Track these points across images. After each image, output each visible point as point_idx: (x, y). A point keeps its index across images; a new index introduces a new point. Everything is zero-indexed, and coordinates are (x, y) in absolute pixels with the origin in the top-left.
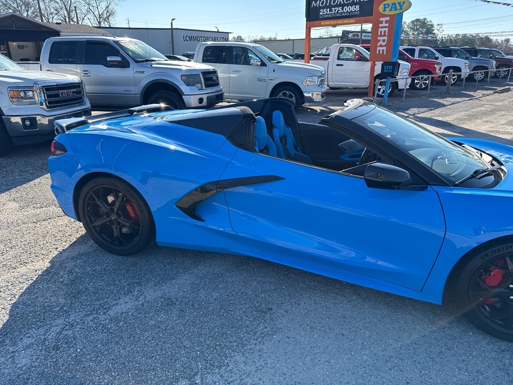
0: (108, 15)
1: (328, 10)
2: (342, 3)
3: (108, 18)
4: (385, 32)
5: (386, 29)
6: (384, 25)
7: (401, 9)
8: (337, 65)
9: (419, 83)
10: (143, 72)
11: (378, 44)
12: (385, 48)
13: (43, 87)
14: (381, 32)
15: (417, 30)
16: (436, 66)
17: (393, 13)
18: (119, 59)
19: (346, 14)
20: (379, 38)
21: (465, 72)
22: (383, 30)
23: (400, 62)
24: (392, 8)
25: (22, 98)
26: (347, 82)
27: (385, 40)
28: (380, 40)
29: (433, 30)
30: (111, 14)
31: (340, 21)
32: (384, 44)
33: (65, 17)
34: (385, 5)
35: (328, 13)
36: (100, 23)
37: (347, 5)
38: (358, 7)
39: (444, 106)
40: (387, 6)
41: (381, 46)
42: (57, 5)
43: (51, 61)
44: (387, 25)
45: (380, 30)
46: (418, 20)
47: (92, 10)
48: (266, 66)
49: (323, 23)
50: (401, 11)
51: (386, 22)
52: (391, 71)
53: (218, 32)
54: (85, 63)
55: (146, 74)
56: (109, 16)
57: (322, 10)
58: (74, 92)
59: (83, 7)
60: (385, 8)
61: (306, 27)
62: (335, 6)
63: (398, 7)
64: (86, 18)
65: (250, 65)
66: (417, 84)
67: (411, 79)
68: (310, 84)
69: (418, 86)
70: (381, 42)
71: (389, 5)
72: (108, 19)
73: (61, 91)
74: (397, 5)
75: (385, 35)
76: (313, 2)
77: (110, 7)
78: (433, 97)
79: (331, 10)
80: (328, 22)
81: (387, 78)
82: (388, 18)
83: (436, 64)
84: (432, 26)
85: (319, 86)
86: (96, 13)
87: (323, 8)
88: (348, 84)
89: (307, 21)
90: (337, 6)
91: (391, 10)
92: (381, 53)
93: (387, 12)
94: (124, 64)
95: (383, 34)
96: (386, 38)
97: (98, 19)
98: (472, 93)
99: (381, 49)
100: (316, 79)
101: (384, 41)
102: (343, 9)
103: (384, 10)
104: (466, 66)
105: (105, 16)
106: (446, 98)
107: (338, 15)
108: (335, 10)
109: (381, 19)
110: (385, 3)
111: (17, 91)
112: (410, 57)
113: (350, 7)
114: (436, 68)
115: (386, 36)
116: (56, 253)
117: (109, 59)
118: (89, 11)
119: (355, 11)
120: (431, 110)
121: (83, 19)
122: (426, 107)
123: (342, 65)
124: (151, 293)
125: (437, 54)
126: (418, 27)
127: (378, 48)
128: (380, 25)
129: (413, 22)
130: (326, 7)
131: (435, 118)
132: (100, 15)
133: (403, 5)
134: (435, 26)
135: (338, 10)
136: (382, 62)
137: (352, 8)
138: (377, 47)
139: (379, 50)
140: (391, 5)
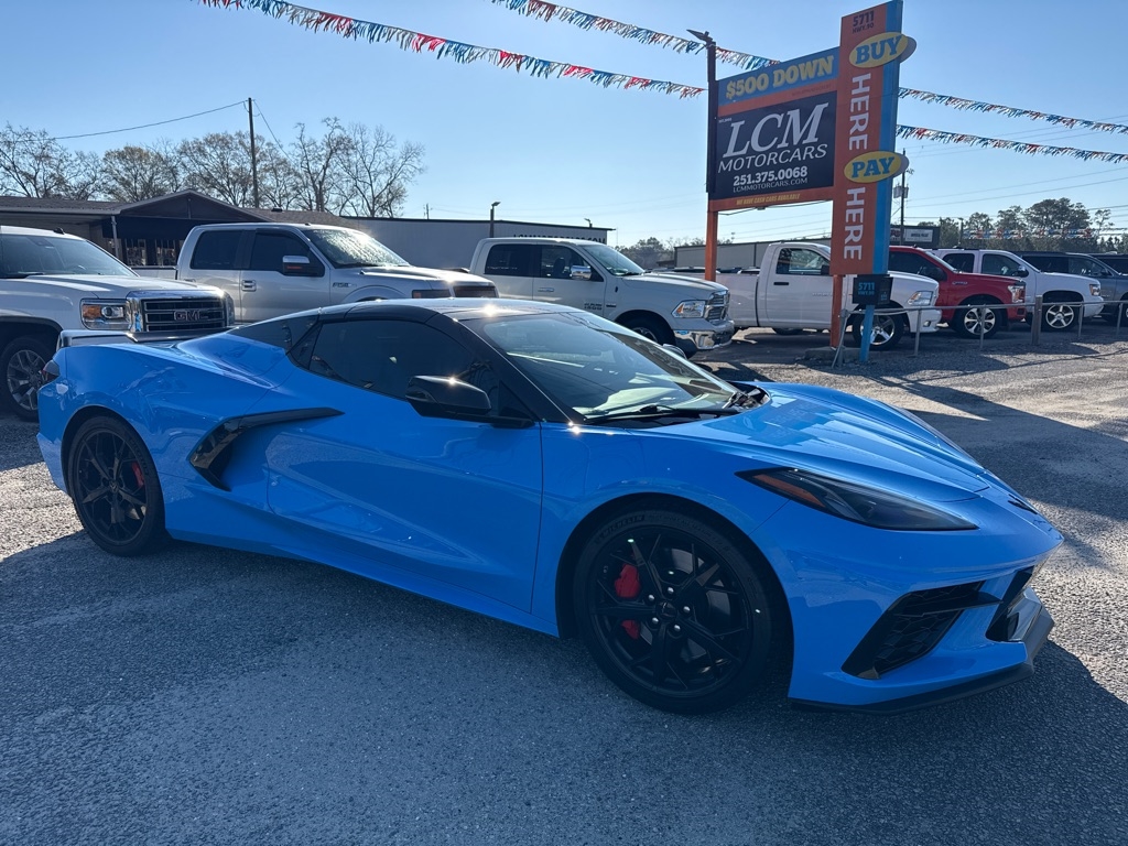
0: (390, 197)
1: (749, 176)
2: (775, 163)
3: (389, 202)
4: (858, 215)
5: (861, 211)
6: (856, 202)
7: (886, 171)
8: (776, 284)
9: (974, 323)
10: (346, 285)
11: (847, 241)
12: (859, 248)
13: (143, 301)
14: (851, 215)
15: (1048, 222)
16: (1010, 288)
17: (872, 178)
18: (305, 260)
19: (782, 184)
20: (847, 228)
21: (1093, 303)
22: (854, 212)
23: (892, 274)
24: (869, 169)
25: (103, 317)
26: (798, 318)
27: (859, 231)
28: (849, 232)
29: (1087, 224)
30: (396, 195)
31: (772, 198)
32: (857, 239)
33: (311, 201)
34: (855, 165)
35: (749, 182)
36: (373, 212)
37: (785, 167)
38: (804, 170)
39: (1005, 366)
40: (859, 166)
41: (851, 243)
42: (298, 180)
43: (193, 266)
44: (862, 202)
45: (848, 212)
46: (1048, 203)
47: (362, 189)
48: (602, 280)
49: (739, 202)
50: (887, 175)
51: (860, 197)
52: (872, 293)
53: (591, 228)
54: (250, 269)
55: (351, 288)
56: (392, 200)
57: (737, 177)
58: (202, 314)
59: (345, 185)
60: (856, 170)
61: (709, 211)
62: (760, 170)
63: (881, 168)
64: (348, 203)
65: (570, 278)
66: (970, 325)
67: (939, 312)
68: (688, 315)
69: (972, 330)
70: (851, 236)
71: (863, 165)
72: (389, 205)
73: (177, 310)
74: (879, 164)
75: (858, 223)
76: (722, 163)
77: (396, 183)
78: (993, 352)
79: (754, 178)
80: (749, 201)
81: (867, 307)
82: (863, 190)
83: (1011, 285)
84: (1084, 215)
85: (707, 319)
86: (369, 193)
87: (740, 173)
88: (801, 321)
89: (709, 199)
90: (766, 168)
91: (867, 174)
92: (852, 257)
93: (861, 178)
94: (314, 270)
95: (854, 220)
96: (860, 228)
97: (371, 205)
98: (1093, 347)
99: (852, 249)
100: (700, 306)
101: (856, 233)
102: (776, 175)
103: (855, 175)
104: (1095, 291)
105: (384, 200)
106: (1024, 353)
107: (767, 185)
108: (762, 177)
109: (850, 192)
110: (855, 160)
111: (93, 306)
112: (952, 269)
113: (790, 169)
114: (1010, 294)
115: (860, 224)
116: (26, 547)
117: (285, 260)
118: (355, 191)
119: (800, 177)
120: (966, 374)
121: (343, 206)
122: (957, 369)
123: (787, 284)
124: (122, 606)
125: (1024, 266)
126: (1050, 217)
127: (847, 248)
128: (849, 203)
129: (1036, 207)
130: (744, 171)
131: (959, 388)
132: (374, 198)
133: (890, 163)
134: (1092, 215)
135: (768, 177)
136: (856, 276)
137: (794, 173)
138: (843, 245)
139: (849, 252)
140: (867, 164)
